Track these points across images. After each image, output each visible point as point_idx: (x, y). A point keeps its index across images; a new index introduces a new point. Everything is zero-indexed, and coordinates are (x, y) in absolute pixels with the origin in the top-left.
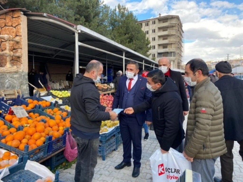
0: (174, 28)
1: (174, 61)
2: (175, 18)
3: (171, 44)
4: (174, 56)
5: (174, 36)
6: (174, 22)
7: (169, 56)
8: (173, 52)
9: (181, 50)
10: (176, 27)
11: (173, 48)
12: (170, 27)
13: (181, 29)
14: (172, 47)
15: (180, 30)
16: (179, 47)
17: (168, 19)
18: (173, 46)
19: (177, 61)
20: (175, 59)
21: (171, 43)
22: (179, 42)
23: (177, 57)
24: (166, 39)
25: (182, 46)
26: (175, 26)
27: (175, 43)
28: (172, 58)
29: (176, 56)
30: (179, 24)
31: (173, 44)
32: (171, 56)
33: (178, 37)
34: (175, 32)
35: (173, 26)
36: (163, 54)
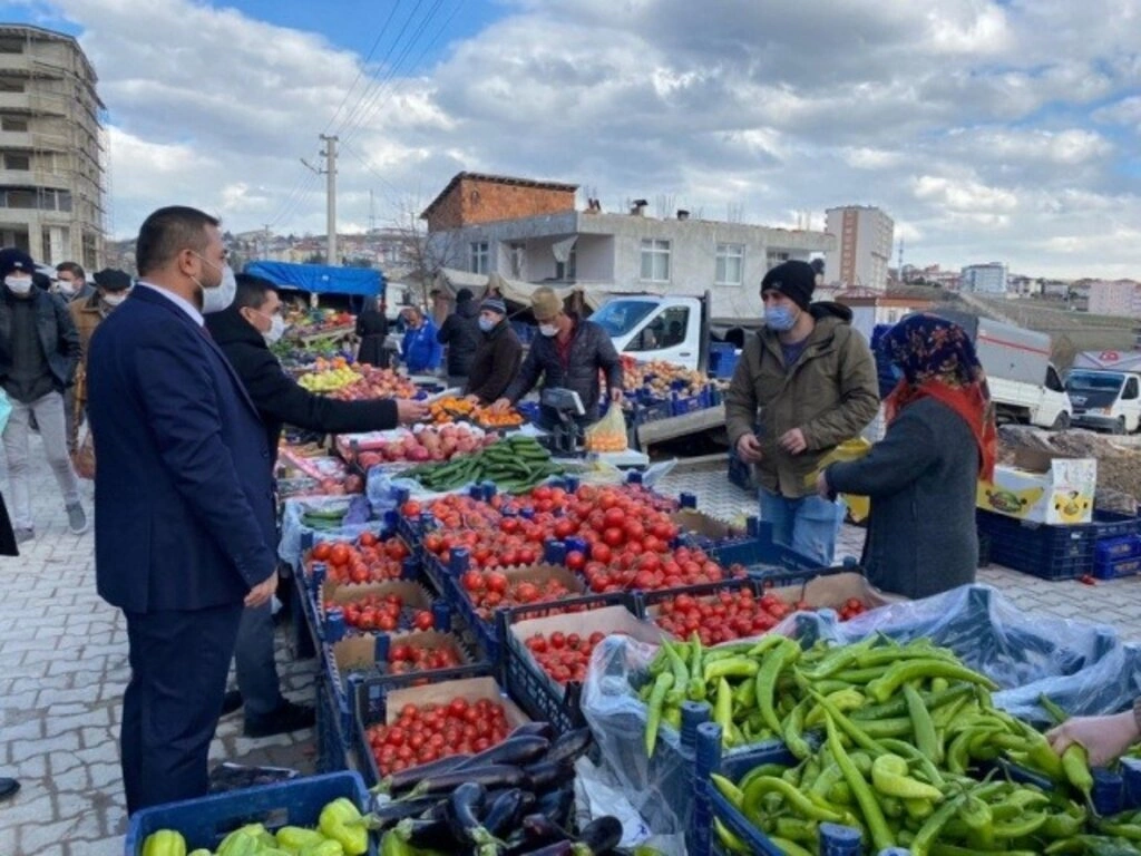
0: (56, 86)
1: (65, 230)
2: (56, 41)
3: (48, 153)
4: (66, 207)
5: (59, 122)
6: (52, 58)
7: (41, 207)
8: (60, 191)
9: (97, 186)
10: (66, 82)
11: (55, 173)
12: (34, 78)
13: (92, 92)
14: (50, 170)
15: (86, 96)
16: (87, 173)
17: (24, 39)
18: (55, 161)
19: (80, 232)
20: (71, 222)
21: (45, 147)
22: (82, 150)
23: (78, 213)
24: (22, 127)
25: (100, 168)
26: (61, 79)
27: (65, 154)
28: (57, 215)
29: (74, 207)
30: (82, 74)
31: (57, 153)
32: (51, 206)
33: (76, 127)
34: (60, 105)
35: (48, 78)
36: (6, 193)
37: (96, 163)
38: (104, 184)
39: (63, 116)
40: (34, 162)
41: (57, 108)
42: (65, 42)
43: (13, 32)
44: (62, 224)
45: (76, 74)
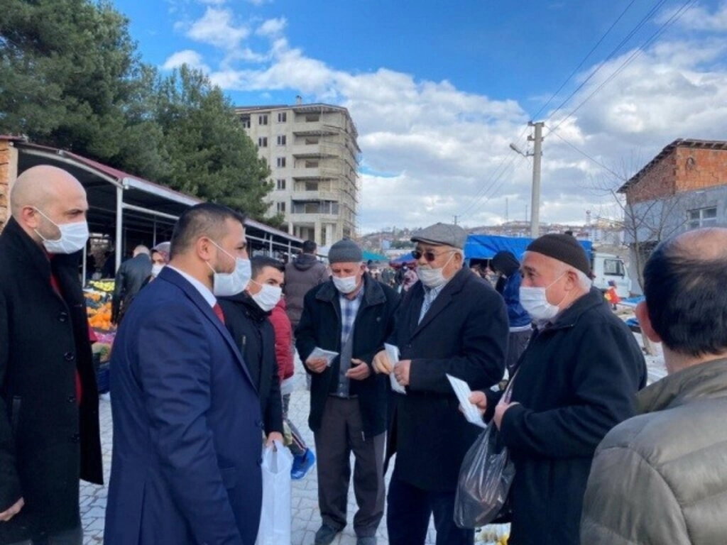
0: (335, 139)
1: (334, 225)
2: (336, 112)
3: (328, 180)
4: (335, 212)
5: (335, 160)
6: (335, 122)
7: (322, 213)
8: (333, 202)
9: (353, 199)
10: (340, 135)
11: (331, 191)
12: (324, 135)
13: (354, 142)
14: (329, 190)
15: (350, 144)
16: (348, 190)
17: (320, 113)
18: (332, 185)
19: (342, 227)
20: (337, 220)
21: (327, 176)
22: (346, 176)
23: (342, 215)
24: (314, 165)
25: (356, 188)
26: (338, 134)
27: (337, 179)
28: (330, 217)
29: (340, 212)
30: (349, 130)
31: (333, 179)
32: (327, 212)
33: (344, 162)
34: (336, 150)
35: (331, 134)
36: (305, 205)
37: (354, 184)
38: (357, 197)
39: (338, 156)
40: (321, 185)
41: (334, 153)
42: (341, 111)
43: (314, 109)
44: (333, 222)
45: (346, 131)
